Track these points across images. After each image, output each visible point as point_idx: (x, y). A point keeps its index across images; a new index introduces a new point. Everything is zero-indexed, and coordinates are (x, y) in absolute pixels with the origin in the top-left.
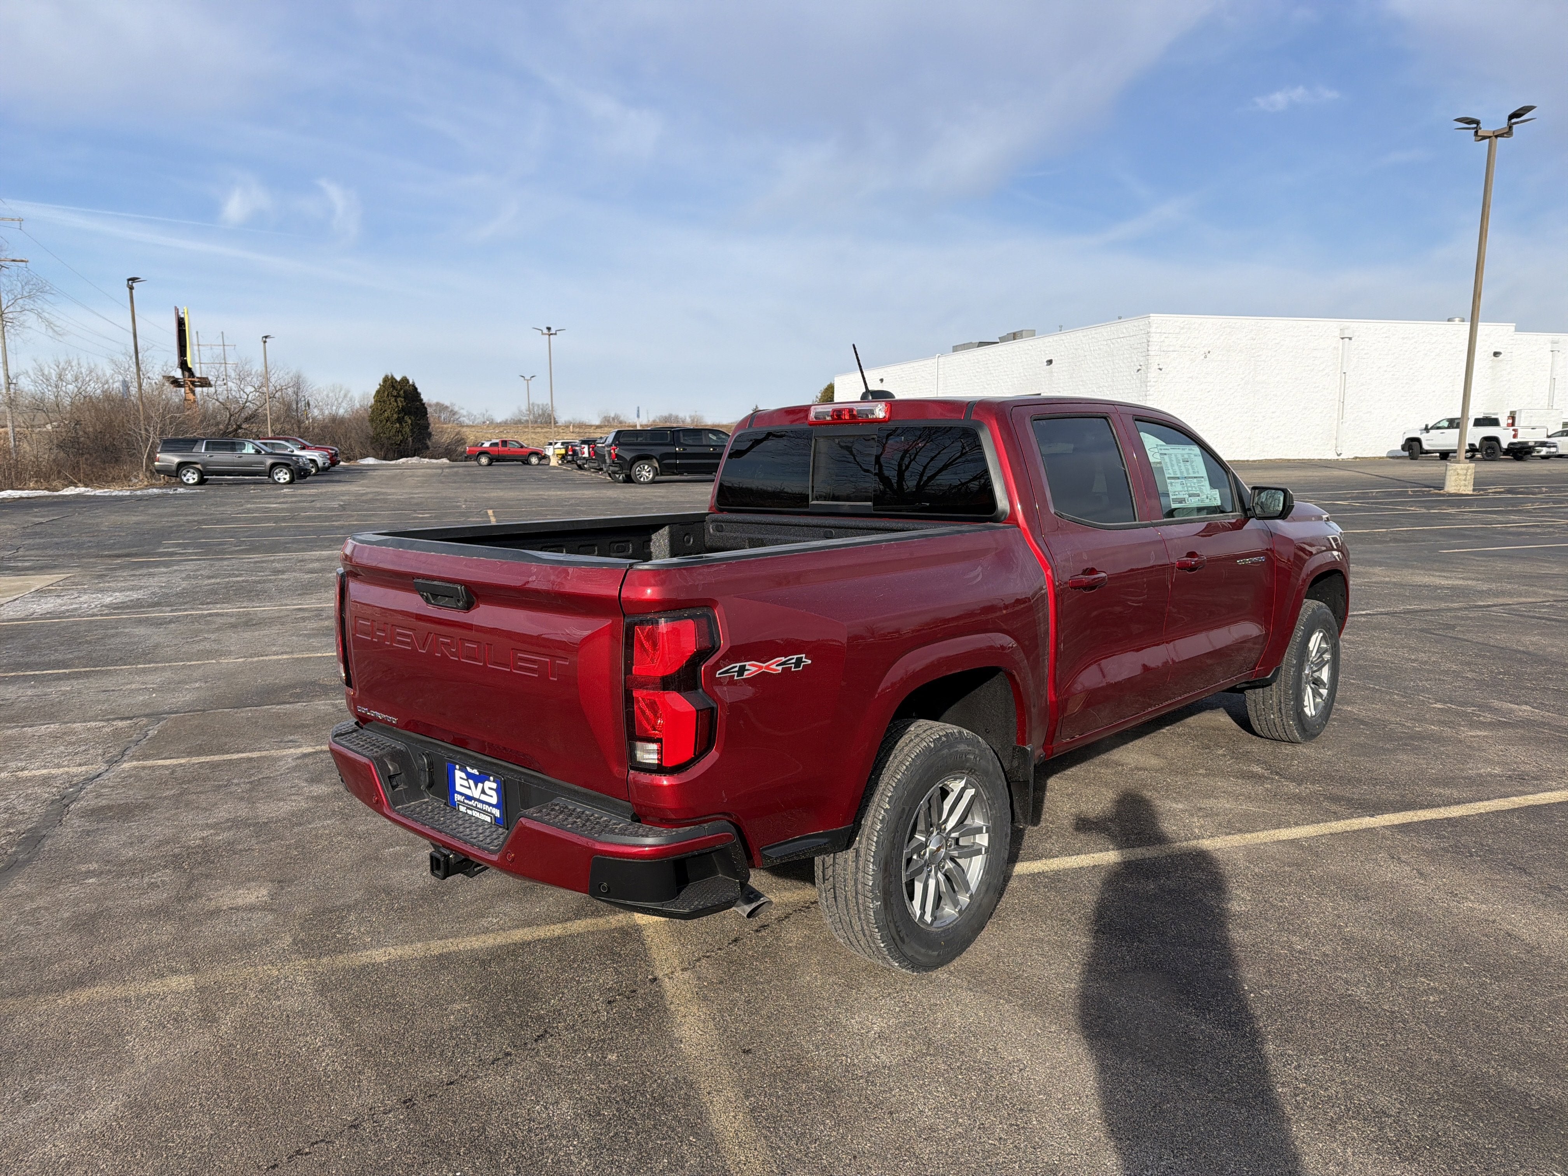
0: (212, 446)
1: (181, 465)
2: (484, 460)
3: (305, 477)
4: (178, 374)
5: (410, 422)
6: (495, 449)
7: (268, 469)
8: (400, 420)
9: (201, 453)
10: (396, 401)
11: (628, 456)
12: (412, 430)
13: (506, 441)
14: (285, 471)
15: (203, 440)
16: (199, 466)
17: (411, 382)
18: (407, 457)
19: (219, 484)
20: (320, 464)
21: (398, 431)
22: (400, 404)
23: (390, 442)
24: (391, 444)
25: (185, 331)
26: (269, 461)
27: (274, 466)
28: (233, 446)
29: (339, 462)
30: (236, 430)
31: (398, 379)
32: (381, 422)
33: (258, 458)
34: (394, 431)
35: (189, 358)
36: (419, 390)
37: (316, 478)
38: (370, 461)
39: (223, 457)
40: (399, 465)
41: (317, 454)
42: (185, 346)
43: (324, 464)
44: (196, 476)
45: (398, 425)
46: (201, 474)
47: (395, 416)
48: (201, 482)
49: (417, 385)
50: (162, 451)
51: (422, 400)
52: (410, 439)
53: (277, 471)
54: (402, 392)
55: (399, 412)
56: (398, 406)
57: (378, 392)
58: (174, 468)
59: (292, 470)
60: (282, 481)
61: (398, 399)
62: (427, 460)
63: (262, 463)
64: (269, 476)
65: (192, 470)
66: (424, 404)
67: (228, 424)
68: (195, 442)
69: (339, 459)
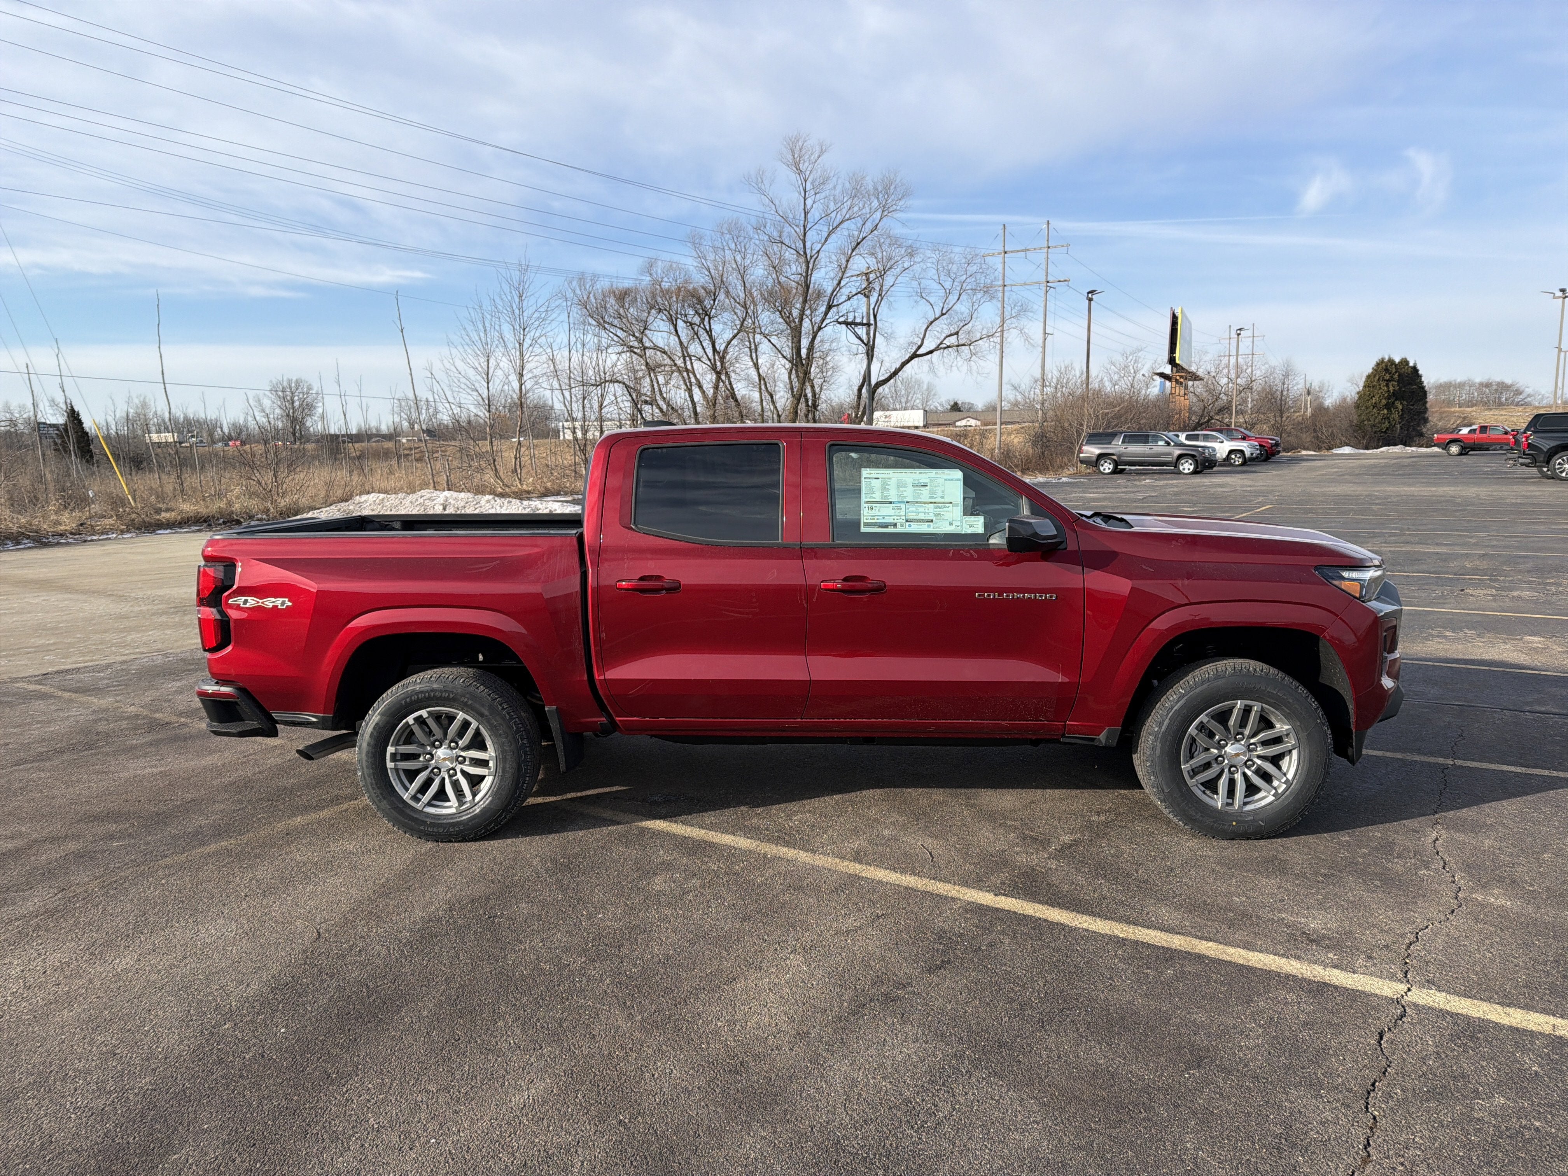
0: (1130, 439)
1: (1101, 456)
2: (1454, 449)
3: (1212, 468)
4: (1167, 369)
5: (1400, 407)
6: (1472, 436)
7: (1174, 460)
8: (1388, 406)
9: (1118, 446)
10: (1387, 385)
11: (1546, 445)
12: (1401, 417)
13: (1486, 427)
14: (1190, 461)
15: (1121, 433)
16: (1115, 457)
17: (1411, 364)
18: (1389, 446)
19: (1130, 473)
20: (1248, 454)
21: (1386, 418)
22: (1391, 389)
23: (1374, 429)
24: (1375, 432)
25: (1177, 329)
26: (1177, 452)
27: (1180, 457)
28: (1144, 439)
29: (1279, 452)
30: (1208, 421)
31: (1397, 360)
32: (1367, 408)
33: (1167, 449)
34: (1380, 418)
35: (1177, 355)
36: (1420, 372)
37: (1240, 468)
38: (1347, 450)
39: (1137, 449)
40: (1376, 454)
41: (1245, 445)
42: (1176, 344)
43: (1252, 454)
44: (1111, 467)
45: (1385, 411)
46: (1116, 463)
47: (1384, 402)
48: (1115, 472)
49: (1419, 367)
50: (1087, 444)
51: (1422, 383)
52: (1398, 426)
53: (1183, 461)
54: (1396, 376)
55: (1389, 398)
56: (1389, 391)
57: (1369, 377)
58: (1094, 459)
59: (1196, 461)
60: (1186, 471)
61: (1390, 384)
62: (1414, 449)
63: (1170, 454)
64: (1175, 467)
65: (1109, 461)
66: (1423, 388)
67: (1202, 416)
68: (1114, 435)
69: (1280, 449)
